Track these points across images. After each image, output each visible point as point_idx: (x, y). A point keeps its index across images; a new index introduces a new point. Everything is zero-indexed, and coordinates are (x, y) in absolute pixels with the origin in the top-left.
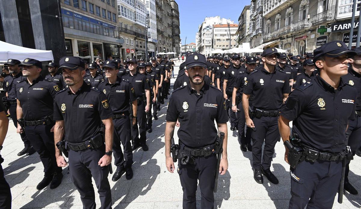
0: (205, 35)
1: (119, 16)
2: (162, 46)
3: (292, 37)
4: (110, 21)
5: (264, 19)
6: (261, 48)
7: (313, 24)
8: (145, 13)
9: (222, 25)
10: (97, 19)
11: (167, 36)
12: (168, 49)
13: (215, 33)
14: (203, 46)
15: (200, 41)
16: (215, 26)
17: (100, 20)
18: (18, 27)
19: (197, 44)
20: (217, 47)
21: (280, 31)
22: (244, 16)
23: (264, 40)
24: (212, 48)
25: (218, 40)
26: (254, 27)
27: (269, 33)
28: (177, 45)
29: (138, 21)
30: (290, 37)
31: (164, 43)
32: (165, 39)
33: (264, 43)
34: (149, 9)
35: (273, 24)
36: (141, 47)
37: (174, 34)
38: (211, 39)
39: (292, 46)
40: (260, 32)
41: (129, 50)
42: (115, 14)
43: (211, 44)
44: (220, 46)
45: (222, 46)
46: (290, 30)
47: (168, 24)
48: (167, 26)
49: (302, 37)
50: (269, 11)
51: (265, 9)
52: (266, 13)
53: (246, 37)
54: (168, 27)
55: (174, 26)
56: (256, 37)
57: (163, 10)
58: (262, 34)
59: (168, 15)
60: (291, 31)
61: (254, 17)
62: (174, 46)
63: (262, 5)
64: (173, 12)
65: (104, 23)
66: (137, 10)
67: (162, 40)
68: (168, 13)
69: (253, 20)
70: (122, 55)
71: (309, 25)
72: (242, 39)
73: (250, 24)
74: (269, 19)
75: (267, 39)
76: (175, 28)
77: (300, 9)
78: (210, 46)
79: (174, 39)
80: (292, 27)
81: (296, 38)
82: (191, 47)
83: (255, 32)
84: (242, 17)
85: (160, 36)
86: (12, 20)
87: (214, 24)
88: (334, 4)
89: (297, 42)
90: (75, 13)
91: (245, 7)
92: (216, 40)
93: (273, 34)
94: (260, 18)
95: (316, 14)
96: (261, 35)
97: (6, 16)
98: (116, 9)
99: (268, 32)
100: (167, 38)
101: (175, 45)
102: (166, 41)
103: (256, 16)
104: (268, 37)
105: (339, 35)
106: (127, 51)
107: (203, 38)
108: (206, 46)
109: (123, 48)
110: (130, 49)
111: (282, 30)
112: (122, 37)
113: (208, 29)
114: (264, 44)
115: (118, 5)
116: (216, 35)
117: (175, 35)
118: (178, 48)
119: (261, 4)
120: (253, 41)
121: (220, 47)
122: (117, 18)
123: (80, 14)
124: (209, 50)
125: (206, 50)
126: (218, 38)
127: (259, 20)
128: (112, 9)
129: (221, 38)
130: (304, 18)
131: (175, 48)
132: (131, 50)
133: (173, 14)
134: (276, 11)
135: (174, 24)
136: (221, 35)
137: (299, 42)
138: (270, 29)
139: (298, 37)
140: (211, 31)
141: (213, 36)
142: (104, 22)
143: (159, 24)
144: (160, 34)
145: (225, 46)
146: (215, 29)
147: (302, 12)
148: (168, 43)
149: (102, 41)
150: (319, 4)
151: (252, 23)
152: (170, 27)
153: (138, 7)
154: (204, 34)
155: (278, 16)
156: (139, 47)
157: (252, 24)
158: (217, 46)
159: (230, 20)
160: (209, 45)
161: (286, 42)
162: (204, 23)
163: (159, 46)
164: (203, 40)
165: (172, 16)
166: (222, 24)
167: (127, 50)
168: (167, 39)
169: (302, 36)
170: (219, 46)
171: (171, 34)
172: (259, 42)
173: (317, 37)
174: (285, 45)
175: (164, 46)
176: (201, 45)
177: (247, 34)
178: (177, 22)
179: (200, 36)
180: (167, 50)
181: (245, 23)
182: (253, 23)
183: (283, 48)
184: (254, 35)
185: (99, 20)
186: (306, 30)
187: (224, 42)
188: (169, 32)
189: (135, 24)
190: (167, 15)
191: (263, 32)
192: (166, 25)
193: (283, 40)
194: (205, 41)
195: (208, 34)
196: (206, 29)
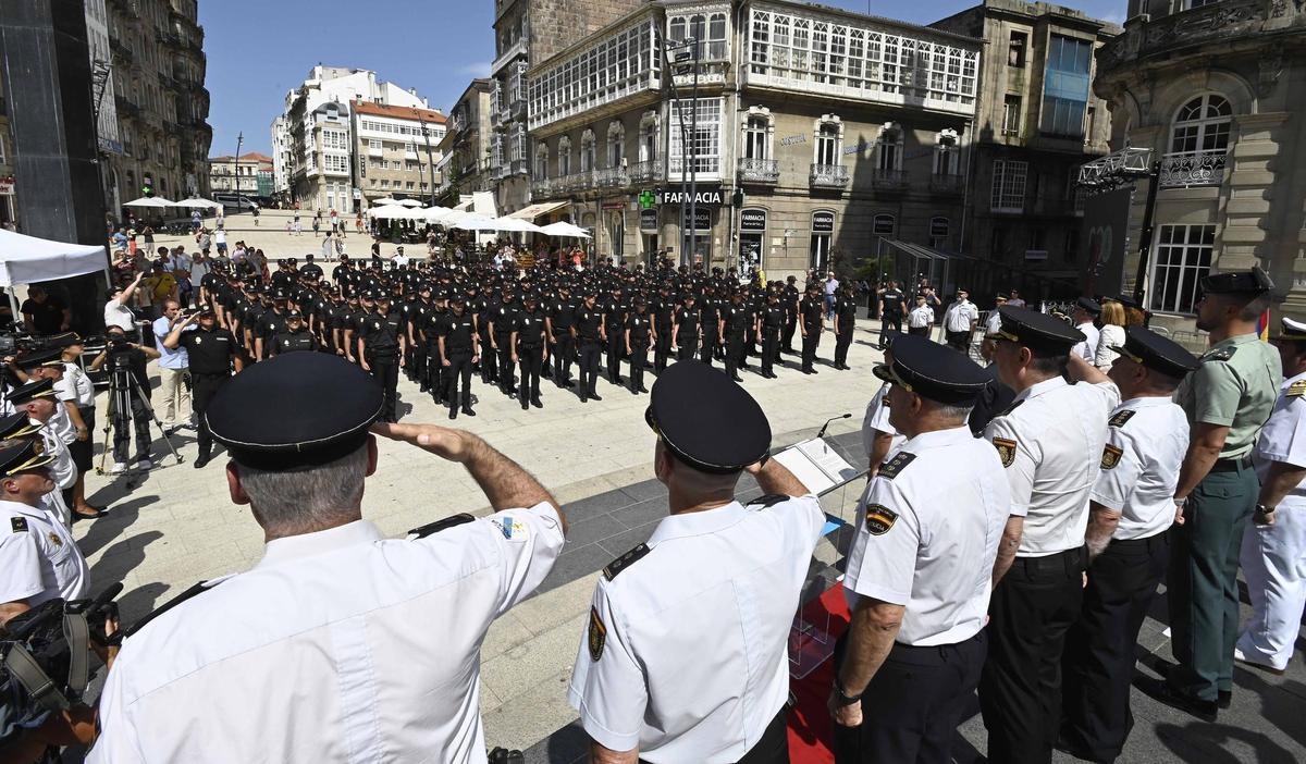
0: (321, 135)
2: (135, 167)
3: (597, 200)
5: (529, 136)
6: (528, 220)
7: (633, 181)
9: (388, 107)
11: (160, 127)
12: (162, 181)
13: (361, 132)
14: (316, 177)
15: (299, 153)
16: (358, 108)
19: (279, 163)
20: (374, 187)
21: (571, 179)
22: (472, 107)
23: (533, 193)
24: (354, 186)
25: (373, 159)
26: (505, 149)
27: (545, 177)
28: (199, 165)
30: (592, 200)
31: (146, 154)
32: (150, 138)
33: (534, 202)
35: (554, 156)
37: (183, 120)
38: (346, 153)
39: (598, 222)
40: (524, 171)
43: (347, 173)
44: (384, 182)
45: (391, 182)
46: (591, 183)
47: (160, 75)
48: (156, 85)
49: (616, 204)
50: (542, 123)
51: (532, 112)
52: (536, 125)
53: (482, 172)
54: (161, 88)
55: (185, 87)
56: (513, 182)
57: (133, 18)
58: (528, 177)
59: (159, 40)
60: (594, 185)
61: (503, 123)
62: (187, 168)
63: (525, 99)
64: (178, 26)
67: (137, 142)
68: (157, 29)
69: (499, 130)
71: (626, 181)
72: (467, 175)
73: (493, 140)
74: (543, 141)
75: (542, 193)
76: (191, 97)
77: (609, 140)
78: (345, 179)
79: (188, 141)
80: (596, 176)
81: (605, 205)
82: (250, 169)
83: (509, 168)
84: (465, 107)
85: (127, 123)
87: (355, 99)
88: (664, 150)
89: (606, 212)
91: (473, 83)
92: (367, 159)
93: (554, 183)
94: (521, 132)
95: (634, 161)
96: (524, 179)
99: (542, 174)
100: (156, 135)
101: (192, 166)
102: (151, 146)
103: (508, 122)
104: (544, 190)
105: (673, 212)
107: (310, 144)
108: (327, 177)
111: (575, 177)
113: (332, 113)
114: (533, 207)
116: (366, 141)
117: (189, 122)
119: (522, 94)
120: (505, 191)
121: (384, 187)
124: (340, 194)
125: (330, 194)
126: (377, 152)
127: (517, 138)
129: (386, 153)
130: (617, 163)
131: (191, 176)
133: (177, 34)
134: (560, 128)
135: (183, 76)
136: (386, 144)
137: (611, 214)
138: (547, 168)
139: (608, 202)
140: (345, 122)
141: (355, 143)
144: (128, 117)
145: (404, 184)
146: (360, 119)
147: (613, 146)
148: (161, 156)
150: (641, 141)
151: (499, 139)
152: (167, 89)
154: (316, 130)
155: (564, 141)
157: (499, 142)
158: (373, 181)
159: (414, 92)
160: (340, 173)
161: (586, 210)
162: (312, 87)
163: (125, 167)
164: (315, 154)
165: (173, 44)
166: (385, 102)
168: (156, 140)
169: (615, 201)
170: (378, 183)
171: (172, 118)
172: (521, 195)
173: (643, 208)
174: (584, 215)
175: (148, 169)
176: (304, 170)
177: (483, 166)
178: (197, 69)
179: (298, 133)
180: (157, 186)
181: (478, 130)
182: (503, 139)
183: (580, 223)
184: (505, 174)
186: (622, 190)
187: (399, 168)
188: (164, 110)
190: (152, 39)
191: (530, 173)
192: (150, 82)
193: (580, 204)
194: (322, 159)
195: (335, 134)
196: (325, 113)
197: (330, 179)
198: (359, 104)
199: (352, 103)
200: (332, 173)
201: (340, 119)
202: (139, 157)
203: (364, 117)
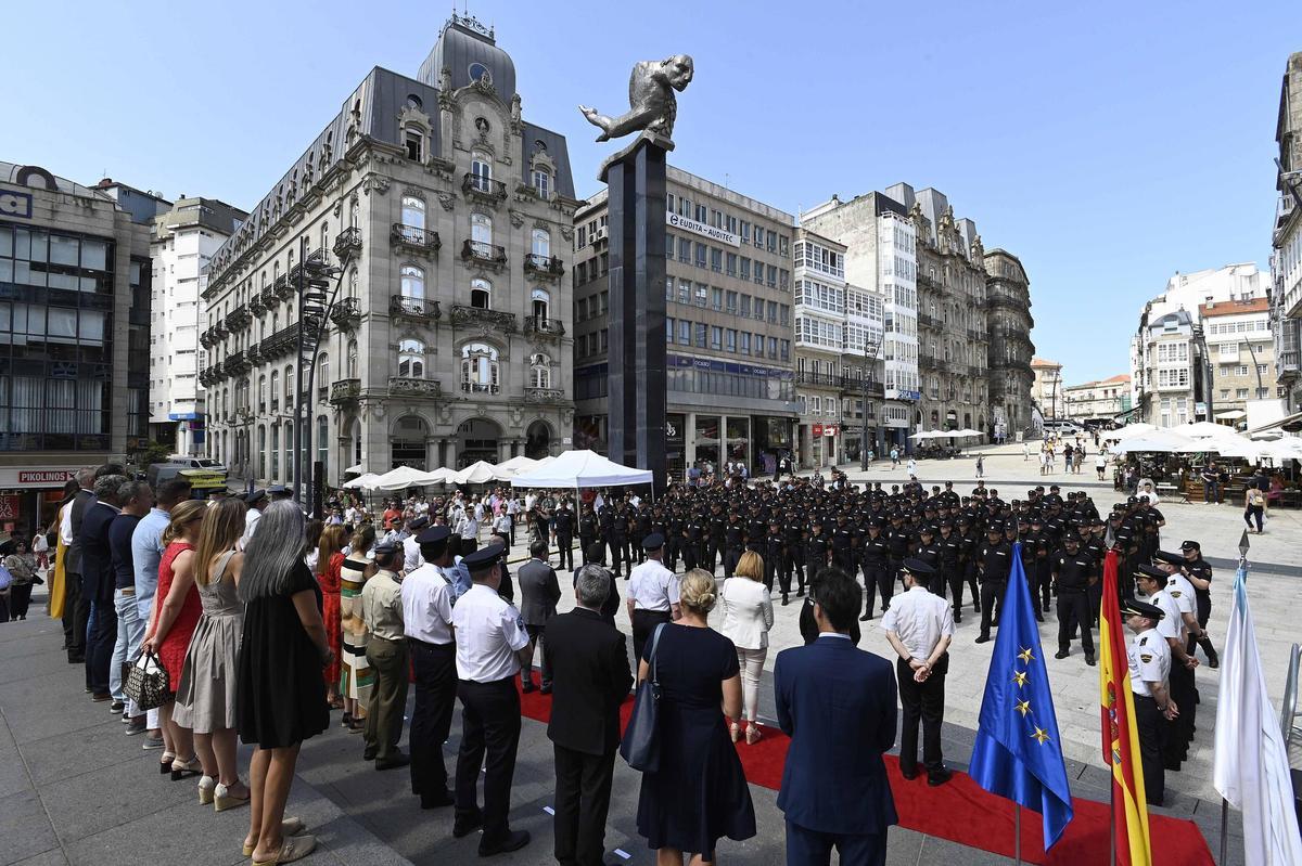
0: (1156, 349)
1: (798, 344)
2: (940, 407)
4: (773, 362)
8: (878, 319)
10: (742, 363)
11: (966, 373)
12: (967, 417)
13: (1210, 338)
14: (1149, 395)
16: (1208, 312)
17: (749, 364)
18: (622, 439)
24: (1197, 400)
25: (1224, 365)
29: (852, 347)
31: (952, 395)
32: (957, 382)
34: (891, 307)
36: (859, 416)
37: (995, 363)
38: (1187, 364)
41: (821, 427)
42: (788, 342)
43: (1189, 385)
47: (972, 333)
48: (965, 340)
54: (971, 343)
55: (1000, 335)
57: (947, 296)
59: (972, 304)
62: (995, 402)
64: (998, 287)
65: (756, 368)
66: (852, 318)
67: (943, 387)
68: (971, 297)
70: (800, 441)
76: (1005, 342)
78: (1185, 393)
79: (999, 380)
82: (1114, 391)
85: (935, 375)
86: (618, 431)
87: (1204, 302)
90: (697, 359)
92: (1217, 367)
97: (613, 427)
98: (791, 328)
100: (963, 380)
101: (1002, 400)
102: (958, 389)
106: (814, 430)
108: (1162, 394)
109: (802, 422)
110: (824, 424)
112: (802, 395)
113: (1174, 324)
115: (797, 317)
116: (1215, 347)
117: (1003, 364)
118: (1016, 406)
122: (791, 350)
123: (708, 358)
124: (1178, 411)
125: (1164, 411)
126: (1230, 357)
128: (779, 332)
129: (1245, 357)
132: (828, 427)
133: (996, 295)
135: (999, 327)
136: (1245, 345)
140: (1189, 331)
142: (757, 365)
143: (930, 338)
146: (1209, 323)
148: (967, 395)
149: (750, 412)
152: (979, 341)
153: (855, 309)
154: (1151, 346)
156: (854, 416)
158: (1225, 391)
160: (1179, 388)
162: (1157, 301)
163: (930, 408)
164: (1150, 371)
165: (990, 304)
167: (814, 427)
168: (963, 384)
170: (1233, 393)
175: (953, 407)
180: (961, 420)
185: (745, 363)
188: (974, 358)
189: (844, 355)
190: (964, 307)
192: (958, 340)
194: (1156, 374)
195: (1173, 347)
196: (1162, 326)
197: (1164, 395)
198: (1210, 306)
199: (1202, 308)
200: (1169, 388)
201: (1181, 329)
202: (944, 399)
203: (1213, 321)
